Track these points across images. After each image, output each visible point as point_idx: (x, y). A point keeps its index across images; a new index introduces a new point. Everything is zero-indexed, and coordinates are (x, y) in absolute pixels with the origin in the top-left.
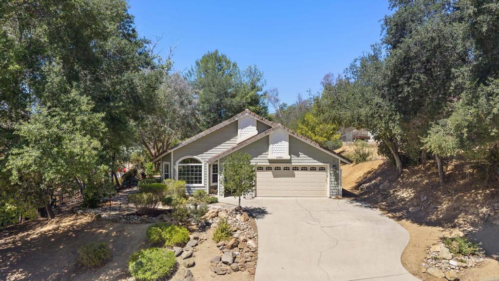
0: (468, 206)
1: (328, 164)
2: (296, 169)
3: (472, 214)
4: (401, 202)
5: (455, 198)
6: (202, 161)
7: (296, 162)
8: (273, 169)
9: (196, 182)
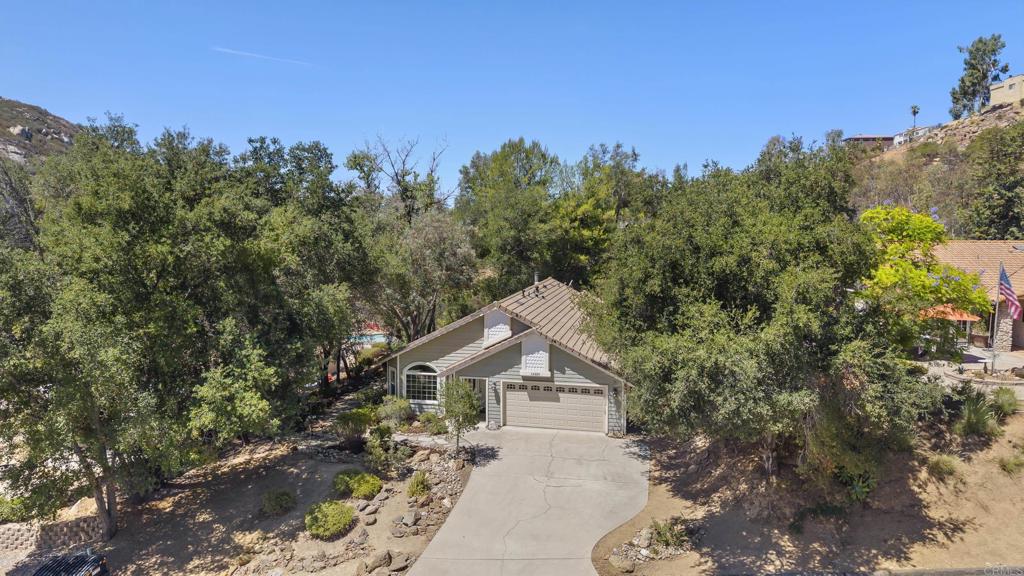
1: (606, 387)
2: (561, 389)
5: (733, 461)
6: (435, 368)
7: (560, 380)
8: (529, 388)
9: (429, 398)
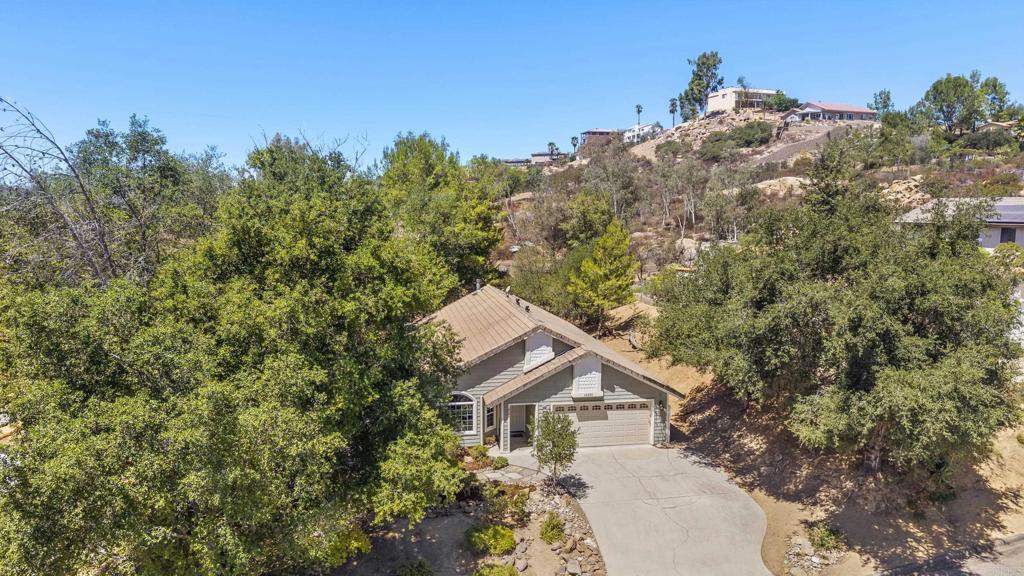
0: (830, 476)
1: (653, 400)
2: (609, 407)
3: (835, 487)
4: (749, 456)
5: (816, 461)
6: (471, 397)
7: (611, 398)
8: (578, 409)
9: (464, 429)
